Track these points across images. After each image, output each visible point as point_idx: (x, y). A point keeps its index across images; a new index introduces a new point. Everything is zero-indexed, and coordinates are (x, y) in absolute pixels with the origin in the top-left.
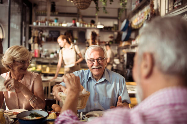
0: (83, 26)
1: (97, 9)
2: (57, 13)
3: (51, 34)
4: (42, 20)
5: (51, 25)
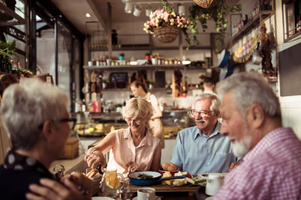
0: (161, 63)
1: (188, 41)
2: (120, 46)
3: (115, 77)
4: (101, 57)
5: (115, 64)
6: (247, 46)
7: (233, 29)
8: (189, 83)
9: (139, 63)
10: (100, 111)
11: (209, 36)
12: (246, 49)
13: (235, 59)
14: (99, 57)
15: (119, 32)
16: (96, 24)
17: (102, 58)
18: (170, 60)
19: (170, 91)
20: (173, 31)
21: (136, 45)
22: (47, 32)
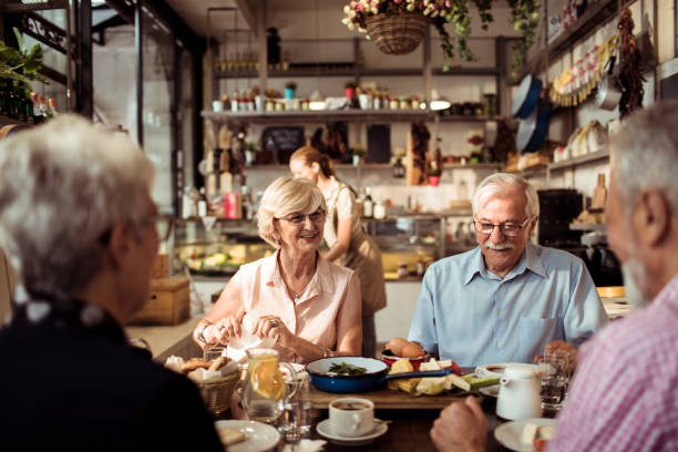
0: (381, 105)
1: (448, 49)
2: (285, 66)
3: (274, 138)
4: (242, 91)
5: (274, 107)
6: (585, 66)
7: (551, 27)
8: (444, 153)
9: (330, 104)
10: (240, 215)
11: (491, 45)
12: (582, 72)
13: (554, 98)
14: (237, 91)
15: (283, 33)
16: (232, 13)
17: (245, 93)
18: (401, 98)
19: (401, 171)
20: (412, 24)
21: (322, 65)
22: (118, 32)
